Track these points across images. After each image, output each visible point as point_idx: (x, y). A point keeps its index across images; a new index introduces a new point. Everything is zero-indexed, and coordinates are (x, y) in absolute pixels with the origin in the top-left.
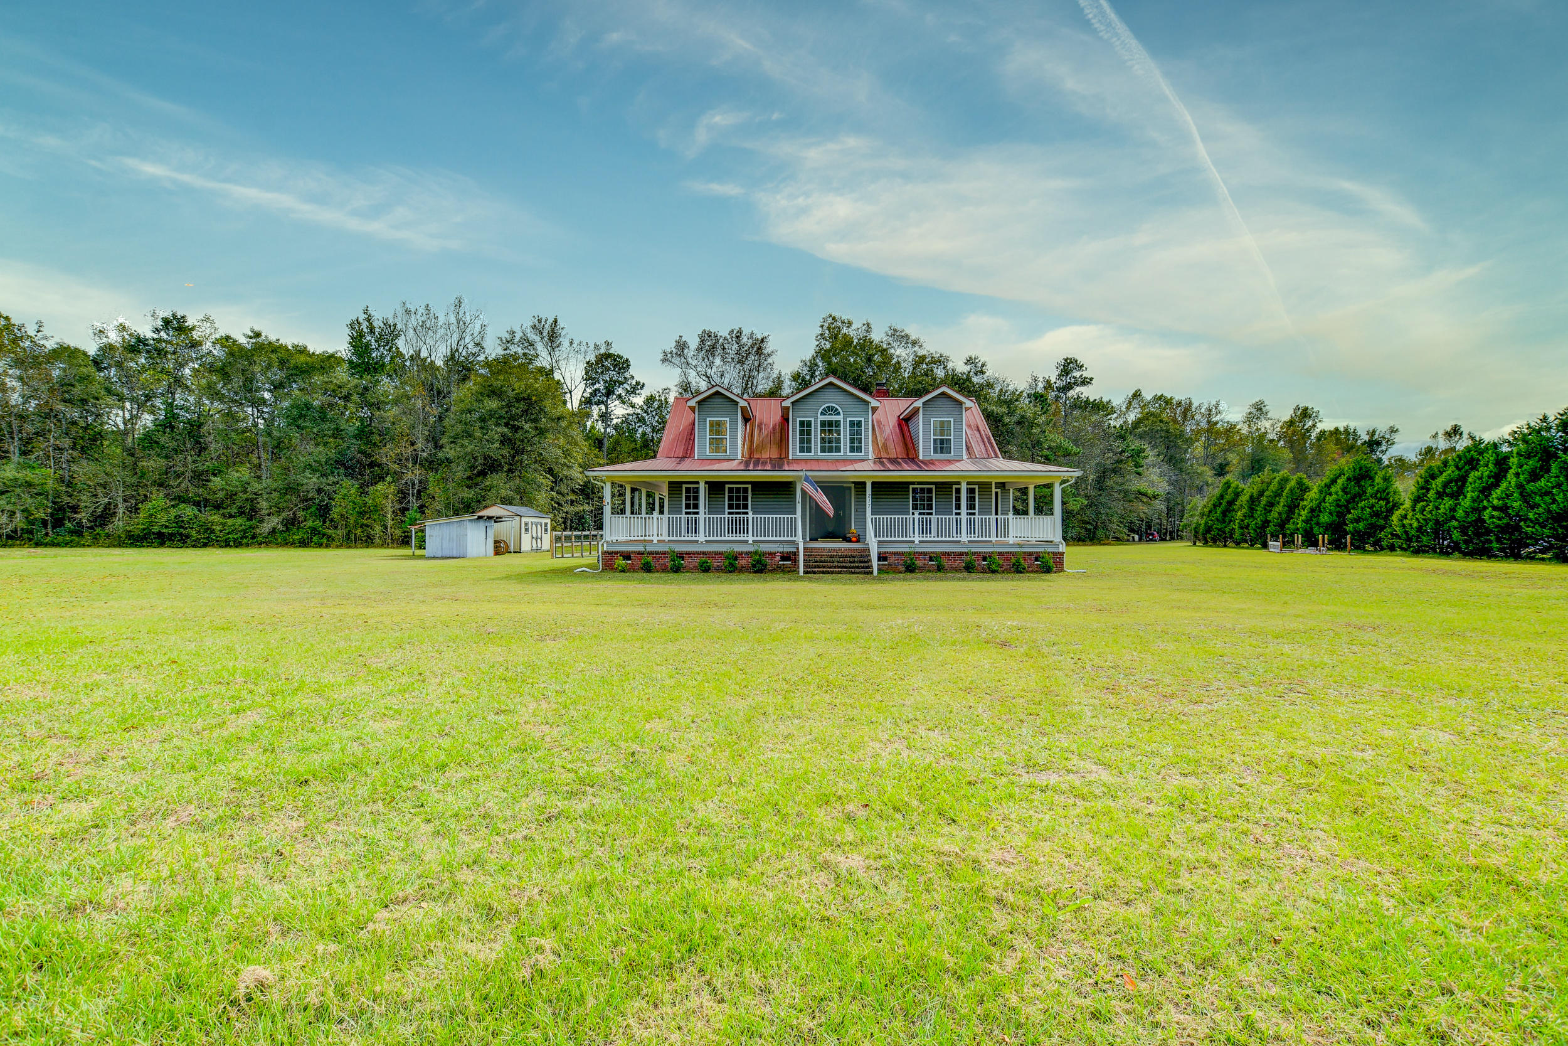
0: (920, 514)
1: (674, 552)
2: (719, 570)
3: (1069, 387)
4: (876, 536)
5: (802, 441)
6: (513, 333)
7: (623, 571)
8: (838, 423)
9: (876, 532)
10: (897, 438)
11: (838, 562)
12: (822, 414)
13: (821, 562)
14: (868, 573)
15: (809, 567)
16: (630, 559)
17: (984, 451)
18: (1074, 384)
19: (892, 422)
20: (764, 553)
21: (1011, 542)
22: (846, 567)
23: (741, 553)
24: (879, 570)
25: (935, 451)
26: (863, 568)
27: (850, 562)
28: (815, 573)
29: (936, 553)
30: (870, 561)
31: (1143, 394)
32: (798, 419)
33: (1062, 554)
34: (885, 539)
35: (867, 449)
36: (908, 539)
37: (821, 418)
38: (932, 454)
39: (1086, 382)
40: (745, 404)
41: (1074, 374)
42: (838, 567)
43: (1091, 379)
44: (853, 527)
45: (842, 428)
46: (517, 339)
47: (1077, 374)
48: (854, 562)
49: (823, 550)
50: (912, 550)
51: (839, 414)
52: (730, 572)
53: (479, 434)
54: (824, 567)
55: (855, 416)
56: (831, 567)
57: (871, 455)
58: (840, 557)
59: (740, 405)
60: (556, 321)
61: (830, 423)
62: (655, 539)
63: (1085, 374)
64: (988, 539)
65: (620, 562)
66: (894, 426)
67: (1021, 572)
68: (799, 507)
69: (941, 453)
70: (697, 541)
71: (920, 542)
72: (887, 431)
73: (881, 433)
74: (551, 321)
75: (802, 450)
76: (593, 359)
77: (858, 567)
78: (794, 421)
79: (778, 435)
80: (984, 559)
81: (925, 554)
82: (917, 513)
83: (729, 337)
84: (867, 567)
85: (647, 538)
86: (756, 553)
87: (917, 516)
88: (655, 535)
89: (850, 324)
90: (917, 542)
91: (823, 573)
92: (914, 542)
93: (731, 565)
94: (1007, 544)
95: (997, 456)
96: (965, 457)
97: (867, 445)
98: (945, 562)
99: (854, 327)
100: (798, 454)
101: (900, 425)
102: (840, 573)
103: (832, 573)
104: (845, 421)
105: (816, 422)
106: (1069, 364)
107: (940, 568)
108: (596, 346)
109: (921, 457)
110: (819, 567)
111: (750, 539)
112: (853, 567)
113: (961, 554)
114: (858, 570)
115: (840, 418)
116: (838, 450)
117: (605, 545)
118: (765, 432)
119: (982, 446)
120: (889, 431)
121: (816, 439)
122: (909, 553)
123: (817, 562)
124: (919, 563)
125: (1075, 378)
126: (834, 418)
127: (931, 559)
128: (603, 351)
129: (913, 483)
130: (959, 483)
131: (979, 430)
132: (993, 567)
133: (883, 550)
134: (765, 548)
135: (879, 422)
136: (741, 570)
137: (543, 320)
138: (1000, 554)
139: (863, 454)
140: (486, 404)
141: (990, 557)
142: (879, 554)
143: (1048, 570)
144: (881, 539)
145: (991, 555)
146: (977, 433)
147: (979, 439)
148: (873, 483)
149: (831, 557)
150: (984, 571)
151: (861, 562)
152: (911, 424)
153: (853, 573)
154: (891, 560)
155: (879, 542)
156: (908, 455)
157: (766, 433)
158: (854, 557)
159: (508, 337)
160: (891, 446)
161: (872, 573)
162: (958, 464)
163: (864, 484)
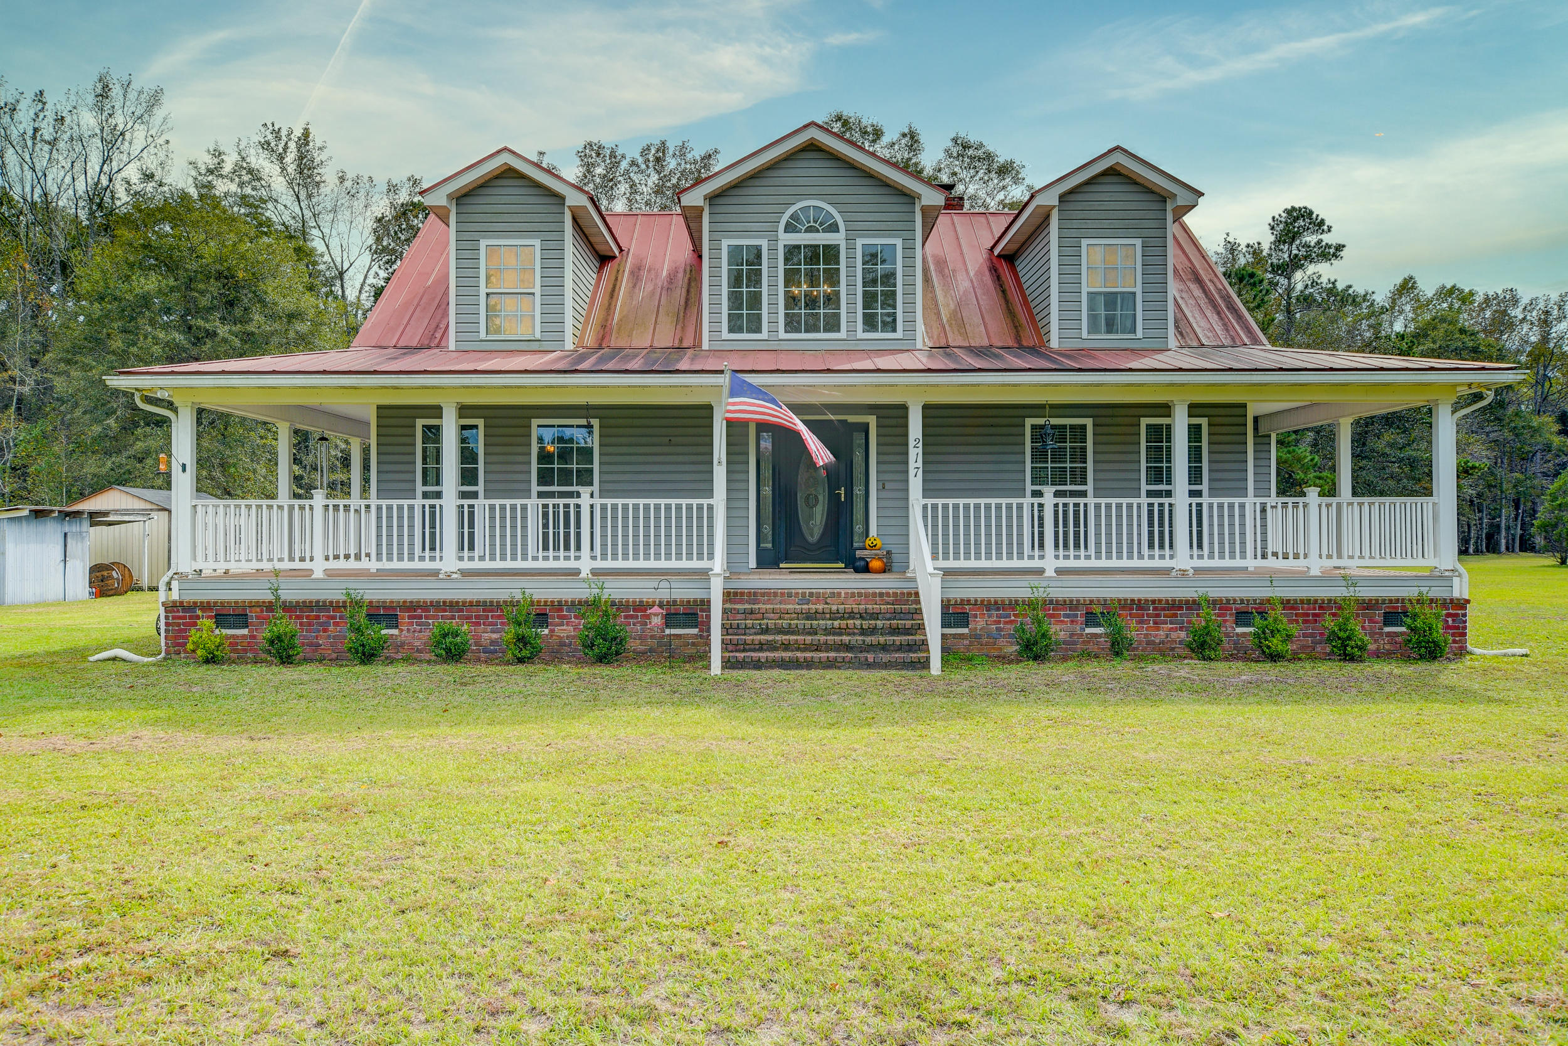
0: (1057, 494)
1: (358, 604)
2: (492, 655)
3: (1295, 264)
4: (935, 556)
5: (735, 300)
6: (218, 154)
7: (211, 660)
8: (831, 253)
9: (934, 545)
10: (989, 298)
11: (828, 631)
12: (789, 228)
13: (781, 631)
14: (913, 665)
15: (745, 647)
16: (246, 625)
17: (1219, 329)
18: (1306, 258)
19: (975, 261)
20: (621, 606)
21: (1315, 572)
22: (848, 648)
23: (558, 606)
24: (945, 650)
25: (1093, 328)
26: (900, 648)
27: (863, 632)
28: (758, 665)
29: (1104, 603)
30: (921, 627)
31: (1421, 284)
32: (725, 243)
33: (1463, 604)
34: (962, 564)
35: (910, 322)
36: (1026, 563)
37: (787, 239)
38: (1085, 335)
39: (1331, 253)
40: (582, 201)
41: (1308, 239)
42: (828, 647)
43: (1340, 247)
44: (873, 531)
45: (843, 266)
46: (228, 168)
47: (1311, 239)
48: (873, 631)
49: (788, 595)
50: (1040, 594)
51: (833, 228)
52: (521, 661)
53: (119, 344)
54: (786, 647)
55: (879, 232)
56: (807, 648)
57: (922, 338)
58: (834, 615)
59: (569, 202)
60: (306, 134)
61: (814, 254)
62: (319, 568)
63: (1327, 238)
64: (1238, 562)
65: (206, 632)
66: (979, 273)
67: (1352, 659)
68: (720, 473)
69: (1109, 331)
70: (435, 573)
71: (1059, 571)
72: (963, 284)
73: (947, 286)
74: (298, 132)
75: (735, 326)
76: (389, 214)
77: (884, 648)
78: (715, 248)
79: (679, 294)
80: (1243, 617)
81: (1071, 605)
82: (1049, 491)
83: (640, 160)
84: (911, 647)
85: (297, 565)
86: (592, 605)
87: (1049, 499)
88: (318, 554)
89: (878, 134)
90: (1050, 572)
91: (784, 665)
92: (1040, 572)
93: (522, 640)
94: (1303, 577)
95: (1256, 341)
96: (1173, 342)
97: (910, 312)
98: (1133, 631)
99: (886, 140)
100: (726, 335)
101: (994, 270)
102: (830, 665)
103: (809, 665)
104: (851, 248)
105: (773, 249)
106: (1296, 219)
107: (1117, 648)
108: (392, 188)
109: (1054, 344)
110: (772, 647)
111: (585, 565)
112: (871, 648)
113: (1174, 606)
114: (885, 657)
115: (838, 239)
116: (833, 325)
117: (175, 585)
118: (646, 288)
119: (1214, 318)
120: (966, 284)
121: (773, 295)
122: (1030, 604)
123: (766, 631)
124: (1058, 631)
125: (1307, 246)
126: (821, 239)
127: (1091, 619)
128: (403, 197)
129: (1036, 409)
130: (1165, 409)
131: (1198, 280)
132: (1276, 644)
133: (957, 594)
134: (618, 590)
135: (941, 263)
136: (556, 655)
137: (284, 133)
138: (1288, 604)
139: (899, 334)
140: (135, 284)
141: (1262, 614)
142: (946, 605)
143: (1430, 652)
144: (951, 564)
145: (1262, 608)
146: (1194, 287)
147: (1203, 301)
148: (929, 410)
149: (809, 616)
150: (1240, 654)
151: (895, 631)
152: (1021, 266)
153: (870, 666)
154: (979, 623)
155: (948, 573)
156: (1018, 338)
157: (650, 287)
158: (875, 616)
159: (211, 162)
160: (973, 318)
161: (925, 664)
162: (1159, 357)
163: (903, 408)
